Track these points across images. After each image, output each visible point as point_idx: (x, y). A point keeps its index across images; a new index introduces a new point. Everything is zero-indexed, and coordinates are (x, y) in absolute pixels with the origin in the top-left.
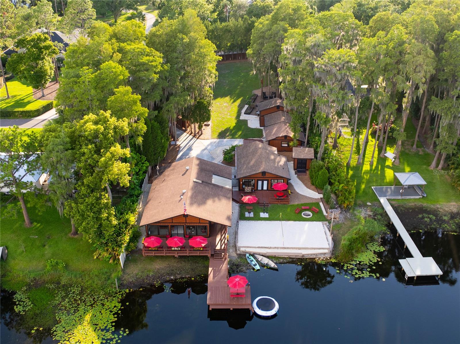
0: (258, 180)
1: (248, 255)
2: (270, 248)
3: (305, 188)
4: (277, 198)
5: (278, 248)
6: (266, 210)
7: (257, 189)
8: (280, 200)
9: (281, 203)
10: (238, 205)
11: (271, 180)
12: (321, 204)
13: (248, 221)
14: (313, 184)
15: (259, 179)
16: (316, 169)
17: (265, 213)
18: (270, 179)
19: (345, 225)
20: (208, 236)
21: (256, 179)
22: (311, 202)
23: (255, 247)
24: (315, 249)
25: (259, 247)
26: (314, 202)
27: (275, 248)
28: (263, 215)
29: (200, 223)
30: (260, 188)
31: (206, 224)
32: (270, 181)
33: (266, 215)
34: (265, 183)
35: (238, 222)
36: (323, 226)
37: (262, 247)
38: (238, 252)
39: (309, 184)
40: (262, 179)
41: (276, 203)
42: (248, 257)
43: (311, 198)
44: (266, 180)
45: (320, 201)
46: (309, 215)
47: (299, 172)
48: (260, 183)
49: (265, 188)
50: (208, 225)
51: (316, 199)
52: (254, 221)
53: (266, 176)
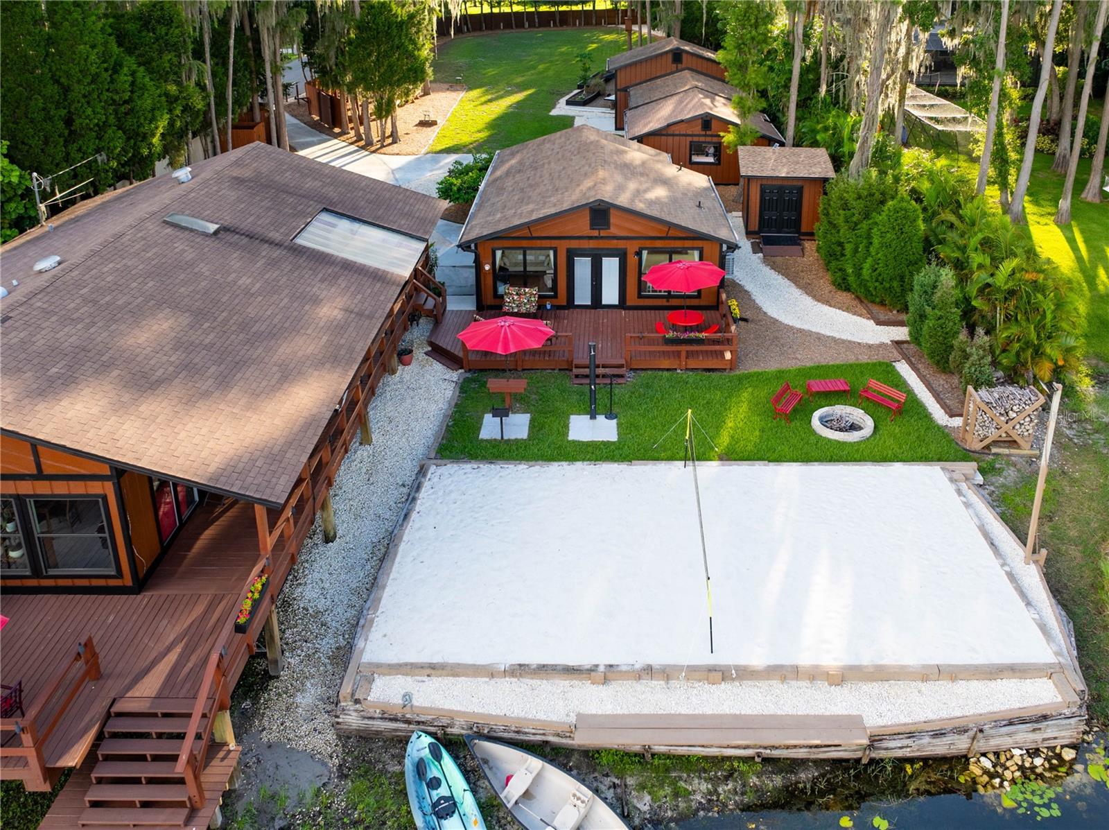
0: (571, 255)
1: (421, 745)
2: (608, 674)
3: (808, 301)
4: (671, 335)
5: (666, 673)
6: (602, 398)
7: (570, 304)
8: (684, 348)
9: (692, 364)
10: (455, 375)
11: (639, 254)
12: (903, 369)
13: (485, 468)
14: (843, 285)
15: (574, 244)
16: (858, 206)
17: (601, 419)
18: (632, 247)
19: (1073, 481)
20: (128, 581)
21: (563, 246)
22: (851, 359)
23: (489, 672)
24: (953, 673)
25: (520, 671)
26: (864, 359)
27: (649, 671)
28: (583, 428)
29: (40, 476)
30: (583, 296)
31: (95, 488)
32: (632, 260)
33: (604, 429)
34: (611, 267)
35: (422, 471)
36: (959, 492)
37: (544, 670)
38: (352, 720)
39: (825, 284)
40: (592, 244)
41: (666, 364)
42: (420, 767)
43: (843, 341)
44: (611, 254)
45: (896, 354)
46: (854, 427)
47: (769, 241)
48: (583, 267)
49: (610, 295)
50: (109, 489)
51: (870, 346)
52: (523, 467)
53: (613, 231)
